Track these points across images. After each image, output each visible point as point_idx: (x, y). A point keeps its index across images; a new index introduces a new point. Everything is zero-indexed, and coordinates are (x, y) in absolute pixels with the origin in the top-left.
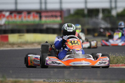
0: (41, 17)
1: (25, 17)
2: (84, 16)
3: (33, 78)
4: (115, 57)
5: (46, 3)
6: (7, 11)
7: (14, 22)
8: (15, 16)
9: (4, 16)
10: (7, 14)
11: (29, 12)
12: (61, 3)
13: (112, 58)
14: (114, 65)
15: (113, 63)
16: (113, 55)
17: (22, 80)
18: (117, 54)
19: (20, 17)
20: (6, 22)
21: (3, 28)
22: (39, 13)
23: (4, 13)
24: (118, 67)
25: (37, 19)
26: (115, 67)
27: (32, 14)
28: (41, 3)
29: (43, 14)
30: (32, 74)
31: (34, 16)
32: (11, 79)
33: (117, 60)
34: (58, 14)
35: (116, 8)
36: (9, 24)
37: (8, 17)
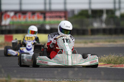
0: (45, 18)
1: (30, 17)
2: (88, 16)
3: (38, 78)
4: (119, 58)
5: (50, 4)
6: (11, 11)
7: (18, 22)
8: (20, 17)
9: (9, 16)
10: (12, 14)
11: (33, 13)
12: (65, 3)
13: (116, 59)
14: (118, 65)
15: (117, 64)
16: (117, 55)
17: (26, 80)
18: (120, 54)
19: (24, 17)
20: (10, 22)
21: (8, 28)
22: (44, 13)
23: (9, 13)
24: (122, 68)
25: (41, 20)
26: (119, 67)
27: (36, 15)
28: (45, 4)
29: (47, 15)
30: (36, 74)
31: (38, 17)
32: (16, 79)
33: (121, 60)
34: (63, 14)
35: (120, 8)
36: (13, 24)
37: (12, 17)
